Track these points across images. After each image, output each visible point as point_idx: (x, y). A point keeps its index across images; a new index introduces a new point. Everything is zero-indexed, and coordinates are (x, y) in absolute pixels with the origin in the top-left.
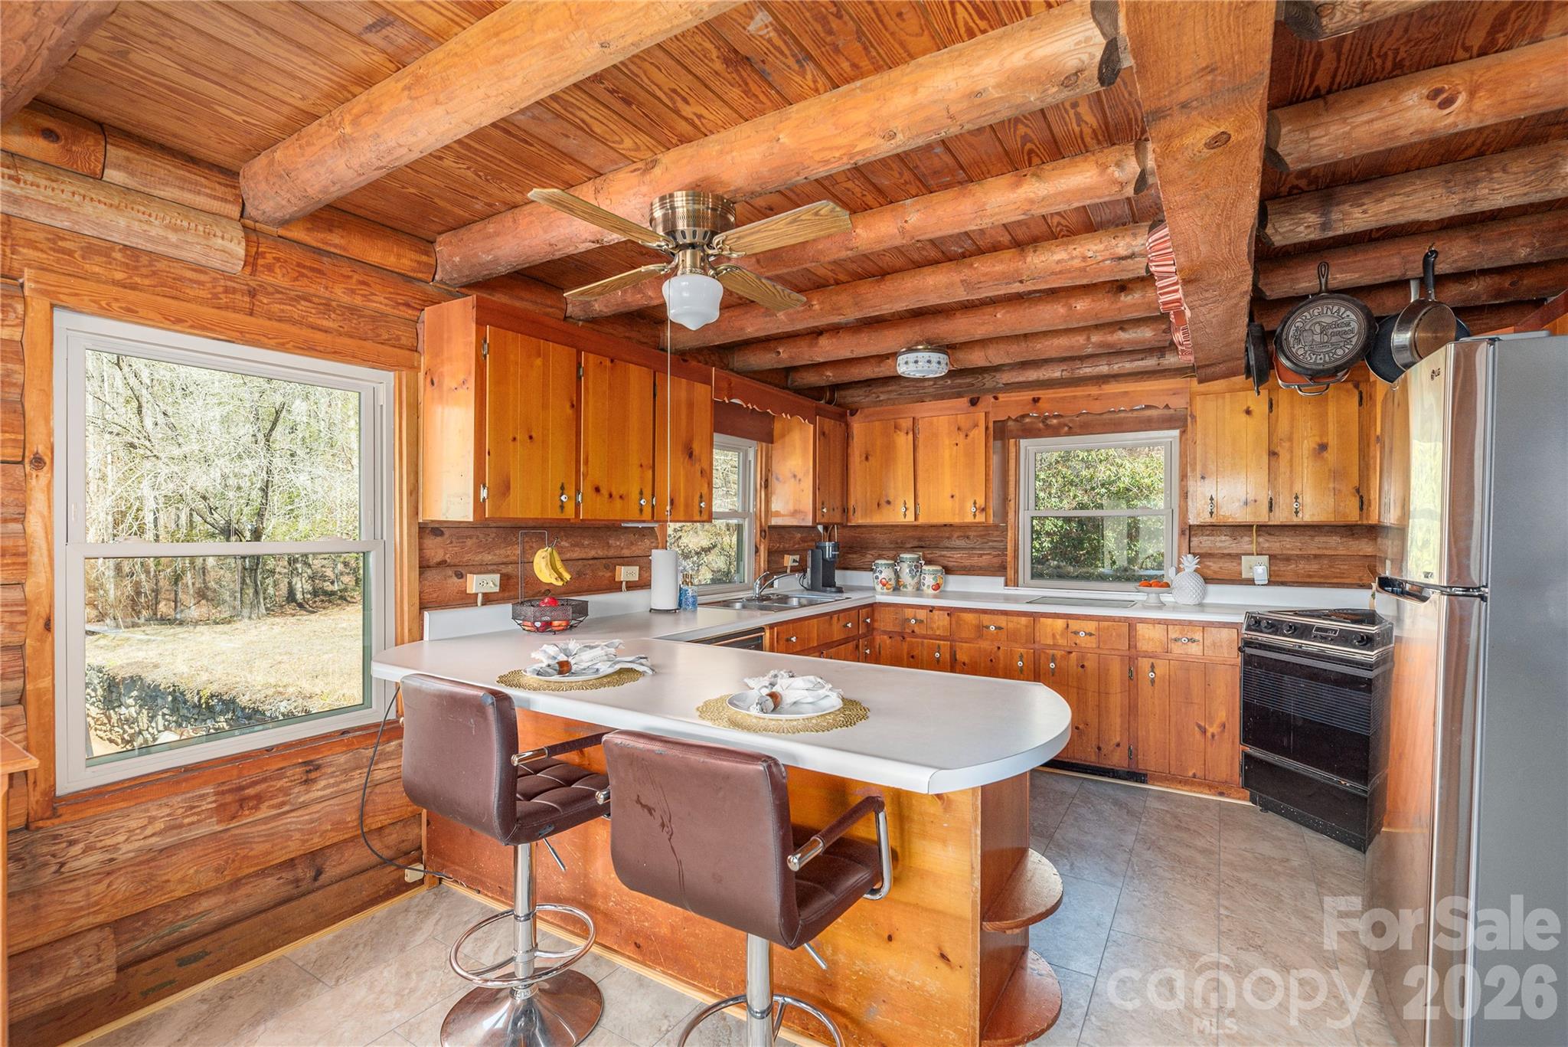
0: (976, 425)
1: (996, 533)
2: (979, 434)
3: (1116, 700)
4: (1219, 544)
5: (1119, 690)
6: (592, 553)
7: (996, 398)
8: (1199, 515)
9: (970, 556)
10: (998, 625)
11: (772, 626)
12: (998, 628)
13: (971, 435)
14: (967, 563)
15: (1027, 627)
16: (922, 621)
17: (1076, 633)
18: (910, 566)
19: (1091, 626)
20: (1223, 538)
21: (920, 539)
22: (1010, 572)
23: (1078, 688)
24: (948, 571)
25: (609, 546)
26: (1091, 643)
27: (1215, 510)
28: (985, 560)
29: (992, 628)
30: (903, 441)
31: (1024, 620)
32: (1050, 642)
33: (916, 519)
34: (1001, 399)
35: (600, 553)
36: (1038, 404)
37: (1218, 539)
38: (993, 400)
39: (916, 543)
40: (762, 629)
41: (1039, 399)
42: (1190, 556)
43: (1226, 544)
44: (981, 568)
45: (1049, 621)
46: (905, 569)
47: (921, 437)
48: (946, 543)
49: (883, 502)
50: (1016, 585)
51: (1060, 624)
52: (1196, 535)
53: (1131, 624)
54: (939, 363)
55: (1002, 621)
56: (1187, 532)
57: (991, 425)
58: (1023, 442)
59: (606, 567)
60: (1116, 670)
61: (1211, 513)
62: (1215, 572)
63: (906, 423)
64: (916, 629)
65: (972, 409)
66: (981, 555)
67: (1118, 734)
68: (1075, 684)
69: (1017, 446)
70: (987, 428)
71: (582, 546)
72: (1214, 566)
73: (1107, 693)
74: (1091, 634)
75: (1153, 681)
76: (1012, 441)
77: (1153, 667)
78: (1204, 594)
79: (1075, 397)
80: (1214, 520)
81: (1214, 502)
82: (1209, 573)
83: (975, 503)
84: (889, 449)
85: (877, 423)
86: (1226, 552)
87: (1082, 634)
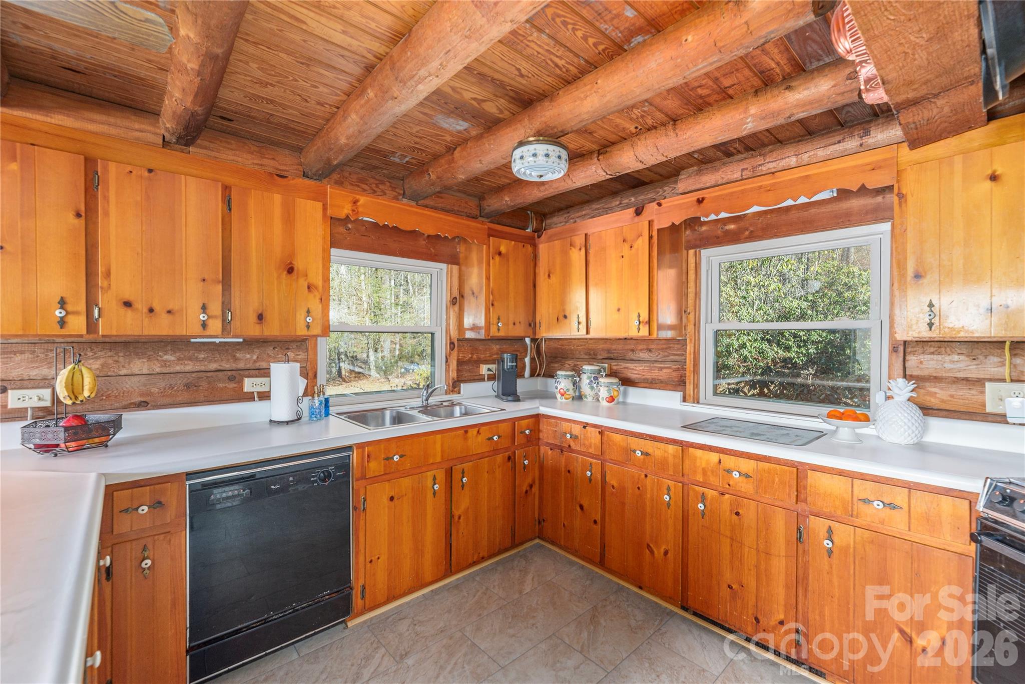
0: (640, 235)
1: (676, 346)
2: (642, 244)
3: (779, 566)
4: (948, 366)
5: (783, 553)
6: (213, 366)
7: (659, 205)
8: (910, 327)
9: (651, 369)
10: (645, 450)
11: (361, 446)
12: (645, 454)
13: (635, 246)
14: (648, 376)
15: (674, 456)
16: (576, 437)
17: (729, 471)
18: (589, 378)
19: (748, 466)
20: (956, 357)
21: (609, 351)
22: (690, 388)
23: (732, 539)
24: (627, 382)
25: (236, 359)
26: (746, 487)
27: (936, 321)
28: (664, 374)
29: (638, 453)
30: (577, 257)
31: (671, 448)
32: (700, 478)
33: (588, 333)
34: (664, 205)
35: (227, 366)
36: (702, 205)
37: (947, 358)
38: (657, 207)
39: (606, 356)
40: (349, 448)
41: (703, 199)
42: (901, 381)
43: (961, 365)
44: (661, 382)
45: (699, 453)
46: (585, 380)
47: (591, 252)
48: (631, 355)
49: (561, 317)
50: (697, 401)
51: (714, 457)
52: (914, 353)
53: (800, 471)
54: (547, 155)
55: (649, 446)
56: (901, 349)
57: (655, 234)
58: (705, 253)
59: (231, 379)
60: (780, 526)
61: (931, 325)
62: (943, 401)
63: (579, 240)
64: (572, 444)
65: (637, 219)
66: (661, 369)
67: (781, 609)
68: (728, 533)
69: (698, 258)
70: (651, 237)
71: (197, 359)
72: (939, 395)
73: (768, 554)
74: (747, 476)
75: (830, 552)
76: (691, 252)
77: (830, 530)
78: (925, 429)
79: (743, 192)
80: (935, 334)
81: (936, 309)
82: (933, 402)
83: (639, 315)
84: (566, 265)
85: (556, 242)
86: (959, 375)
87: (736, 475)
